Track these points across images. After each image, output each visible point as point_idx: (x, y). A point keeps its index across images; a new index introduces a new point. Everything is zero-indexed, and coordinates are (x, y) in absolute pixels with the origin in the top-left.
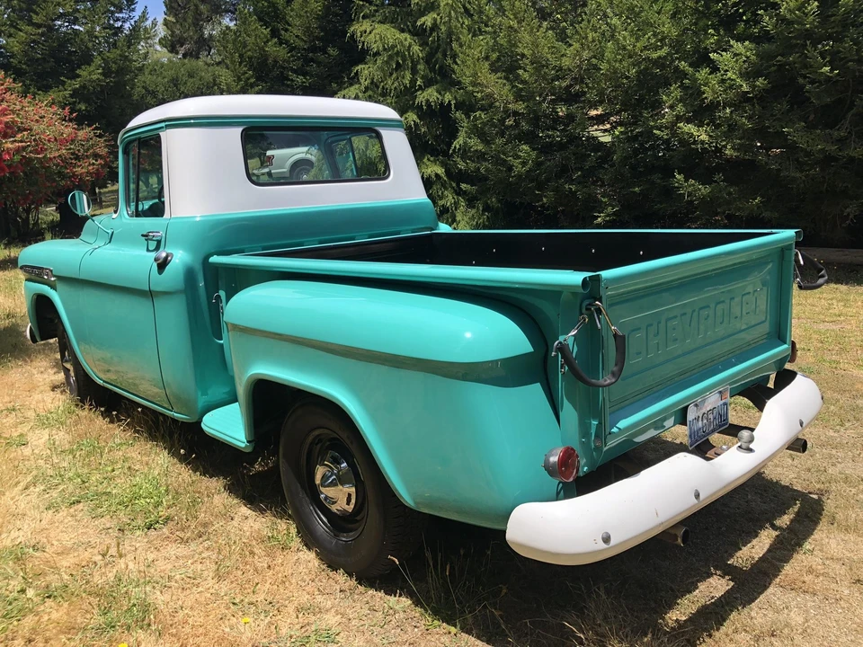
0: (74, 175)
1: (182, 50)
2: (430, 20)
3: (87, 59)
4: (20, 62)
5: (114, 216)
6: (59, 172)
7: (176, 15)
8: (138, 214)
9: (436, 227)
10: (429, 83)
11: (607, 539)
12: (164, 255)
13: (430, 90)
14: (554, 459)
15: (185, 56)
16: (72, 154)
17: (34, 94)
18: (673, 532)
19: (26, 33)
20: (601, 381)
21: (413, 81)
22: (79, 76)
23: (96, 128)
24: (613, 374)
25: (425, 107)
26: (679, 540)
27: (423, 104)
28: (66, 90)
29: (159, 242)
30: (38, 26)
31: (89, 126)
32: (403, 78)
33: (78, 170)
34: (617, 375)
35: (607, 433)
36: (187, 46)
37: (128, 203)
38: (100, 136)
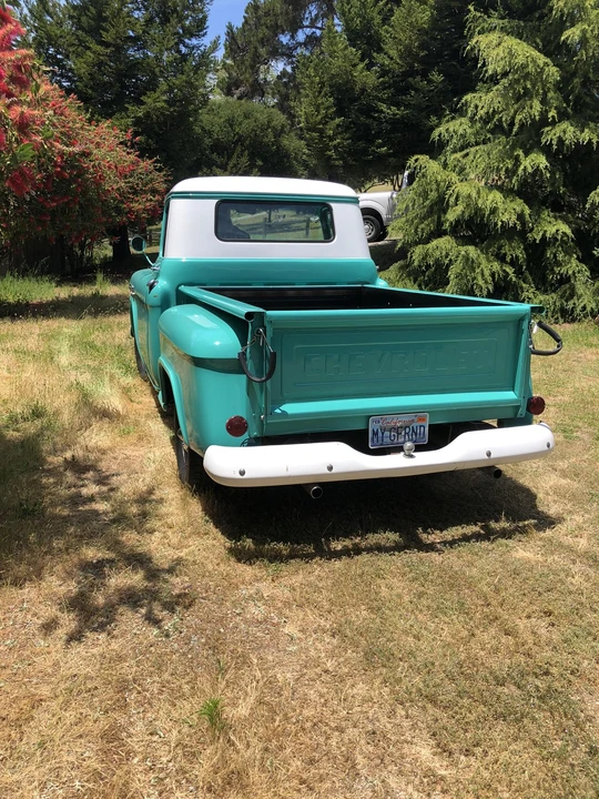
0: (130, 211)
1: (237, 93)
2: (578, 32)
3: (152, 85)
4: (86, 86)
6: (117, 207)
7: (234, 59)
10: (563, 116)
12: (152, 281)
13: (565, 125)
15: (240, 98)
16: (131, 188)
17: (98, 121)
19: (94, 52)
21: (544, 114)
22: (143, 103)
23: (156, 161)
25: (555, 147)
27: (554, 142)
28: (129, 117)
30: (107, 45)
31: (150, 159)
32: (531, 108)
33: (136, 206)
36: (242, 89)
38: (160, 170)
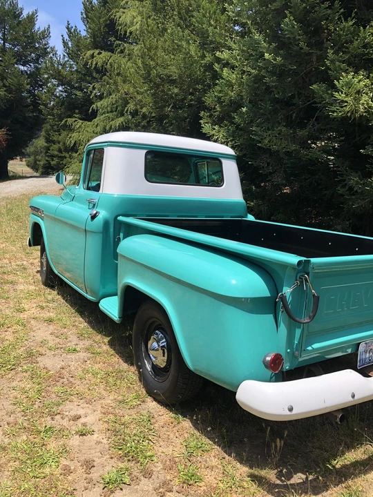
5: (77, 187)
8: (88, 189)
9: (246, 216)
11: (291, 409)
12: (95, 212)
14: (268, 359)
18: (335, 414)
20: (302, 321)
24: (310, 317)
26: (338, 420)
29: (94, 205)
34: (312, 318)
35: (303, 349)
37: (84, 182)
